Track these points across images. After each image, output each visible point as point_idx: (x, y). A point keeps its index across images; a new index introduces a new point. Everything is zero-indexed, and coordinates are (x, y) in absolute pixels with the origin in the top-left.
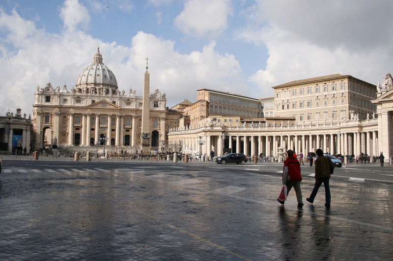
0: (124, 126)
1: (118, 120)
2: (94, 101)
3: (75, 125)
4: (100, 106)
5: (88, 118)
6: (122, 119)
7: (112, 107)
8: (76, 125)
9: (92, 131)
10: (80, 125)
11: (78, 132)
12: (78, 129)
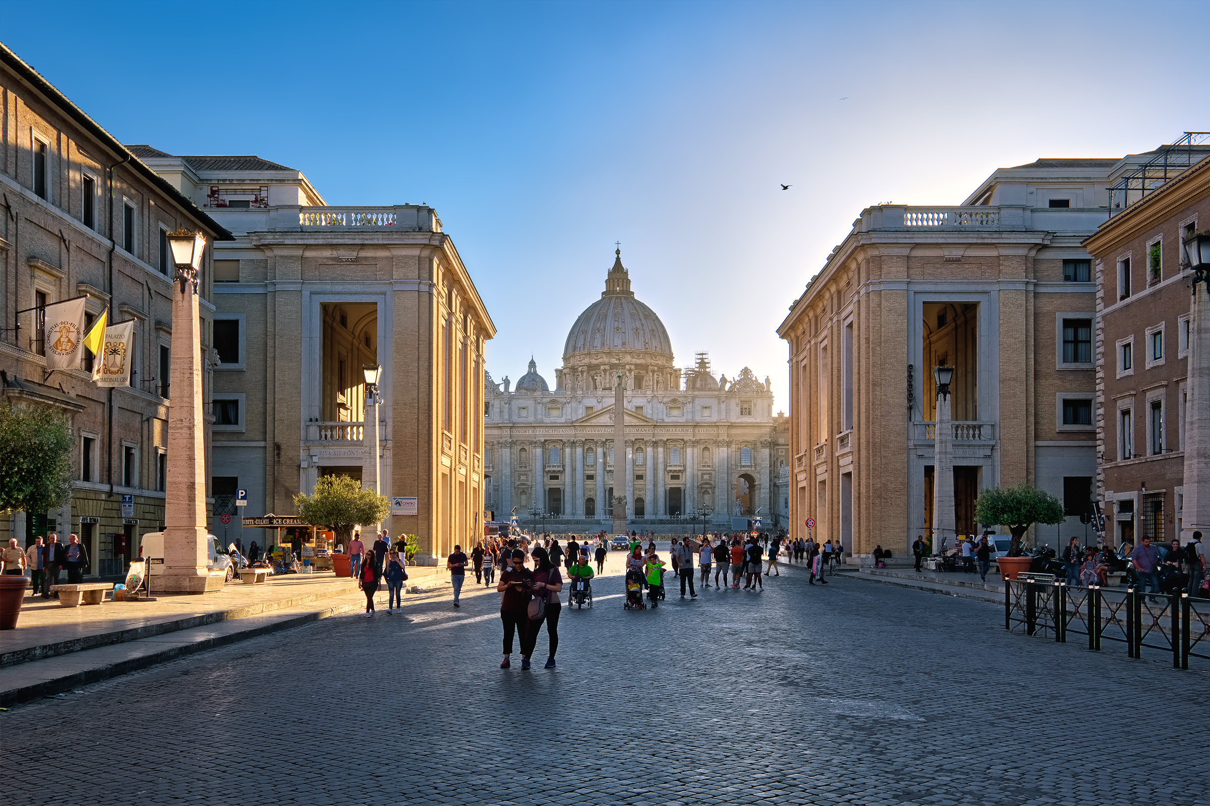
0: (666, 466)
1: (649, 450)
2: (592, 408)
3: (547, 469)
4: (605, 419)
5: (579, 450)
6: (661, 450)
7: (635, 422)
8: (552, 469)
9: (589, 482)
10: (561, 469)
11: (554, 484)
12: (557, 478)
